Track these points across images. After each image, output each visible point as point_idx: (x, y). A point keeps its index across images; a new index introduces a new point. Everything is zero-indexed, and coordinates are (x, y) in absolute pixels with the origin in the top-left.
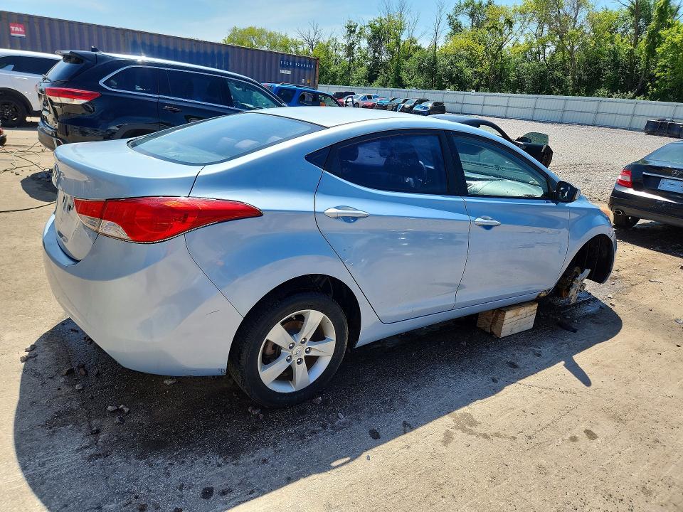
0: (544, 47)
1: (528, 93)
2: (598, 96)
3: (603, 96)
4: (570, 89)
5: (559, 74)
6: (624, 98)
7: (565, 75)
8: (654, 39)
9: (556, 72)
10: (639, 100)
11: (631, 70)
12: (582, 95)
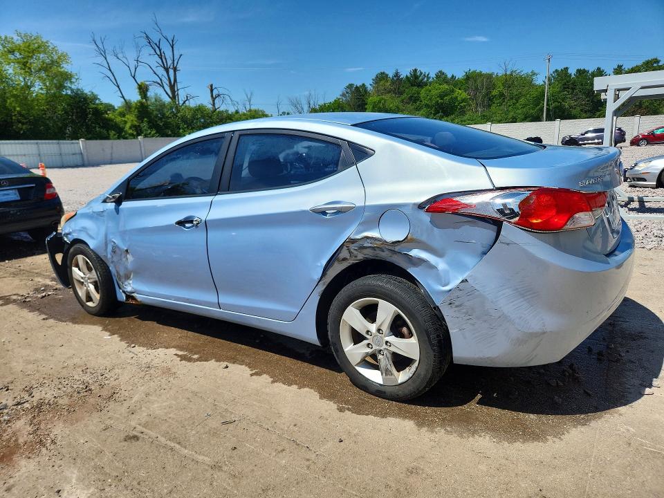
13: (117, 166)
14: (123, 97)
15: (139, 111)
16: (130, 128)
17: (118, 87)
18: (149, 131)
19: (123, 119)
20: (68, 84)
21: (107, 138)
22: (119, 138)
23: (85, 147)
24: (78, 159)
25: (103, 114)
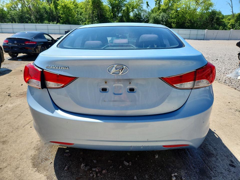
0: (17, 5)
1: (18, 23)
2: (45, 23)
3: (47, 23)
4: (34, 21)
5: (28, 15)
6: (54, 24)
7: (31, 16)
8: (55, 4)
9: (26, 15)
10: (58, 24)
11: (52, 14)
12: (39, 23)
13: (218, 41)
14: (233, 12)
15: (237, 18)
16: (230, 25)
17: (232, 7)
18: (238, 27)
19: (229, 21)
20: (211, 8)
21: (218, 29)
22: (223, 29)
23: (207, 33)
24: (202, 37)
25: (220, 19)
